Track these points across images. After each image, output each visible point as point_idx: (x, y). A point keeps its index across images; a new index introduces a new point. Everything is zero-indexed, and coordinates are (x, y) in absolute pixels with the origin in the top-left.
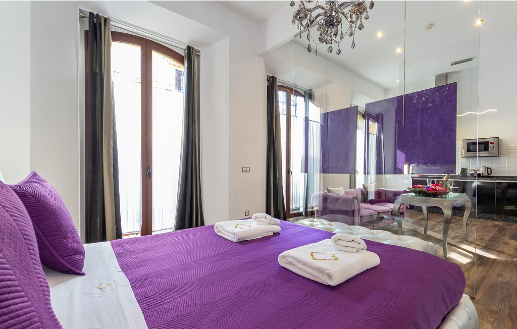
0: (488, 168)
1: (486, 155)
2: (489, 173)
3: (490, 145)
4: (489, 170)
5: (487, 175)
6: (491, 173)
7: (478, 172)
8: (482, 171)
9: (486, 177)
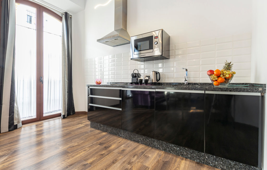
0: (157, 73)
3: (154, 41)
5: (156, 82)
6: (159, 80)
8: (152, 77)
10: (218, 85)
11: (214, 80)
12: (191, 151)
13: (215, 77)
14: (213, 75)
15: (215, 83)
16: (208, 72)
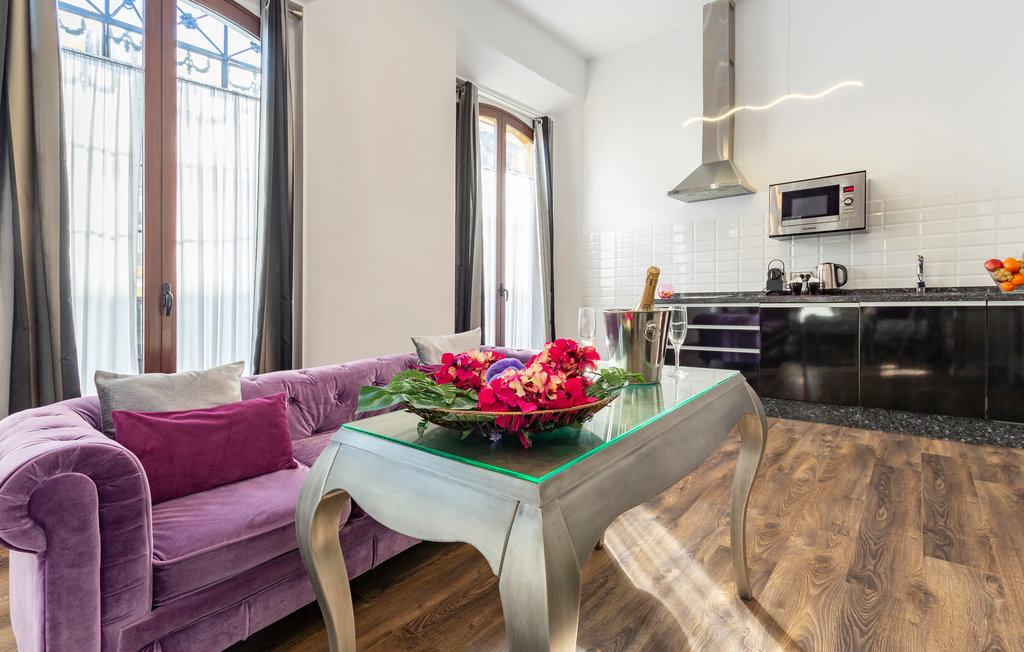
0: (837, 267)
1: (833, 226)
2: (841, 281)
3: (842, 196)
4: (840, 271)
5: (835, 287)
6: (845, 283)
7: (812, 280)
8: (822, 276)
9: (831, 292)
10: (1011, 290)
11: (1004, 279)
12: (953, 423)
13: (1007, 273)
14: (1002, 270)
15: (1003, 286)
16: (986, 263)
